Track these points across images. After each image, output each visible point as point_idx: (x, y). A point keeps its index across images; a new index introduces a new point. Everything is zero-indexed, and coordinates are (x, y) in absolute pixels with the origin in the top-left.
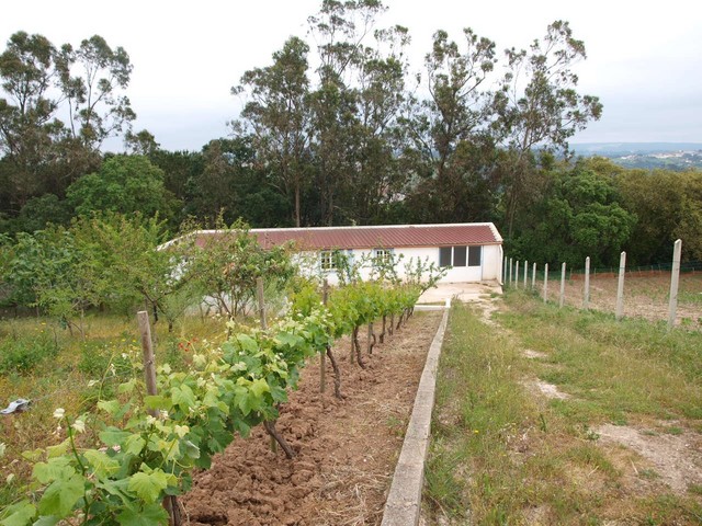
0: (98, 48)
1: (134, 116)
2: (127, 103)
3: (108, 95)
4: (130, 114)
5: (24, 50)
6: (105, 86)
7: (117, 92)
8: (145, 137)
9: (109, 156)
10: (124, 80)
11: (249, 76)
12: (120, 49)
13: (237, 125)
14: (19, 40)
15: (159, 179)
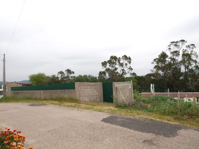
0: (125, 57)
1: (132, 69)
2: (131, 67)
3: (127, 66)
4: (131, 69)
5: (112, 59)
6: (126, 64)
7: (129, 65)
8: (134, 74)
9: (127, 78)
10: (130, 63)
11: (155, 60)
12: (129, 57)
13: (152, 71)
14: (112, 57)
15: (136, 82)
